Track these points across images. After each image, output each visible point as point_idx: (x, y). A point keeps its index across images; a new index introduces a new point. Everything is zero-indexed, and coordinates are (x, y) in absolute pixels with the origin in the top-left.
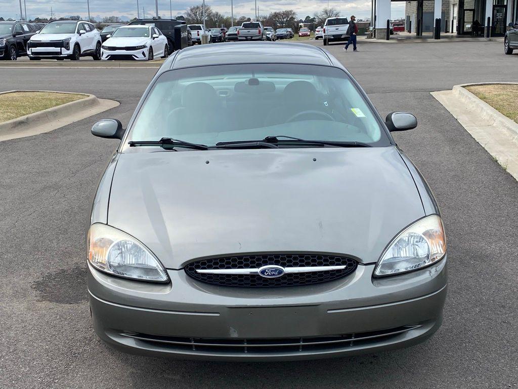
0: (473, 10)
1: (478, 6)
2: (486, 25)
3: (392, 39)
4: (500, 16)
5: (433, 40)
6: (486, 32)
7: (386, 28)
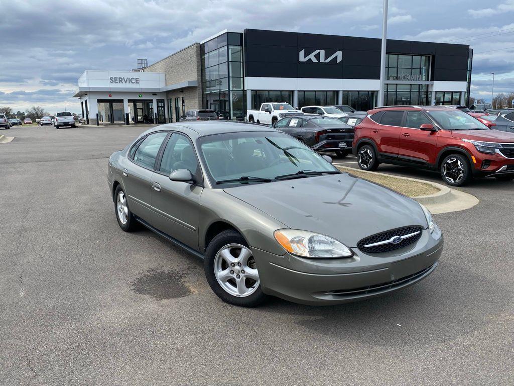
0: (142, 109)
1: (145, 106)
2: (155, 117)
3: (101, 125)
4: (161, 112)
5: (126, 125)
6: (155, 121)
7: (96, 118)
